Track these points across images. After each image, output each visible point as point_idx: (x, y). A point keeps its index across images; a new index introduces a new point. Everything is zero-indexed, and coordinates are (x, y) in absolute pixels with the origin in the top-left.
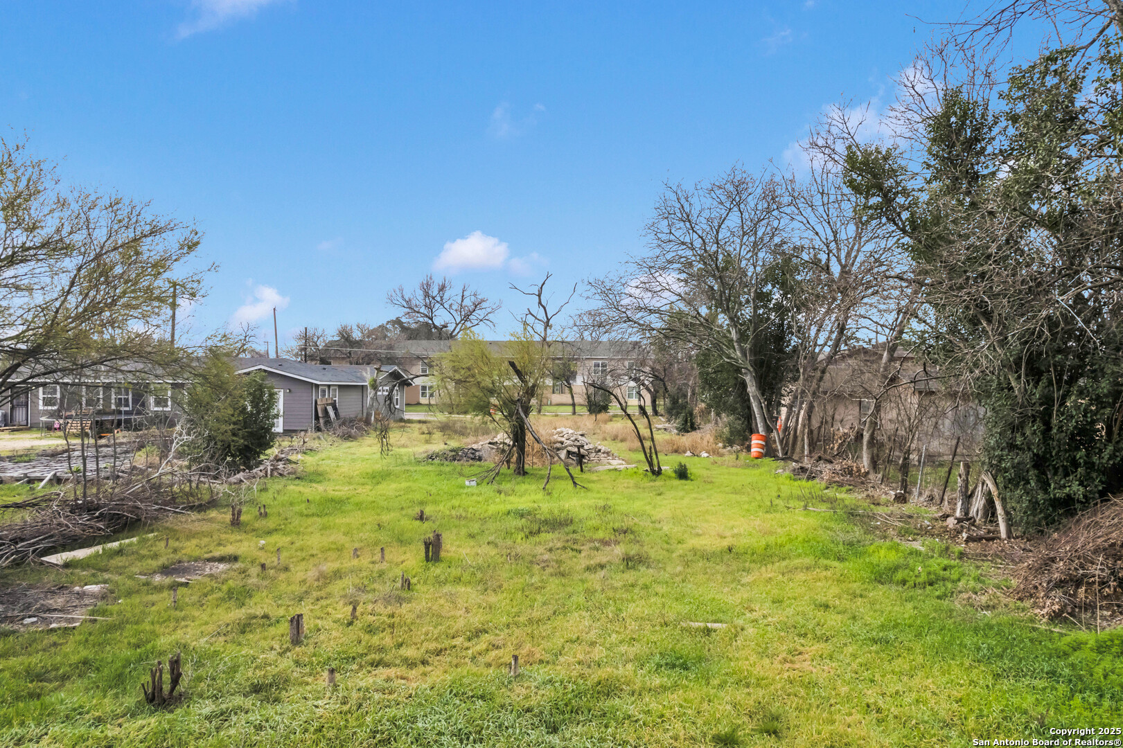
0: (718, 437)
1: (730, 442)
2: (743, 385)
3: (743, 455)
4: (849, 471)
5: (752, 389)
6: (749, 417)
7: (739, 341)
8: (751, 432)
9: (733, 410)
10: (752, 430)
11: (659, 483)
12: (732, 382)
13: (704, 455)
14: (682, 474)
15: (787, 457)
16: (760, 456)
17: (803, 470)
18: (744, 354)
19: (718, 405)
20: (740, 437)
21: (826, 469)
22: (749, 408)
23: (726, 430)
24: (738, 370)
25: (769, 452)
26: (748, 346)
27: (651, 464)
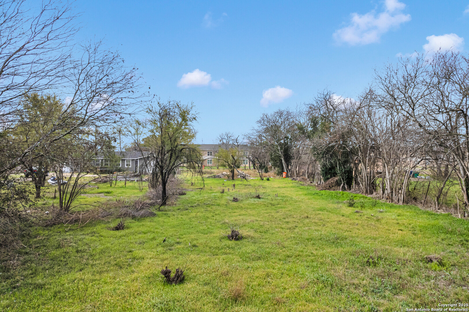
0: (275, 173)
1: (278, 175)
2: (282, 160)
3: (281, 177)
4: (303, 179)
5: (283, 161)
6: (283, 168)
7: (280, 150)
8: (283, 172)
9: (279, 167)
10: (283, 171)
11: (263, 181)
12: (279, 160)
13: (272, 177)
14: (268, 180)
15: (291, 177)
16: (285, 177)
17: (294, 179)
18: (281, 153)
19: (275, 165)
20: (280, 173)
21: (298, 178)
22: (283, 166)
23: (277, 172)
24: (280, 157)
25: (287, 176)
26: (282, 151)
27: (261, 178)
